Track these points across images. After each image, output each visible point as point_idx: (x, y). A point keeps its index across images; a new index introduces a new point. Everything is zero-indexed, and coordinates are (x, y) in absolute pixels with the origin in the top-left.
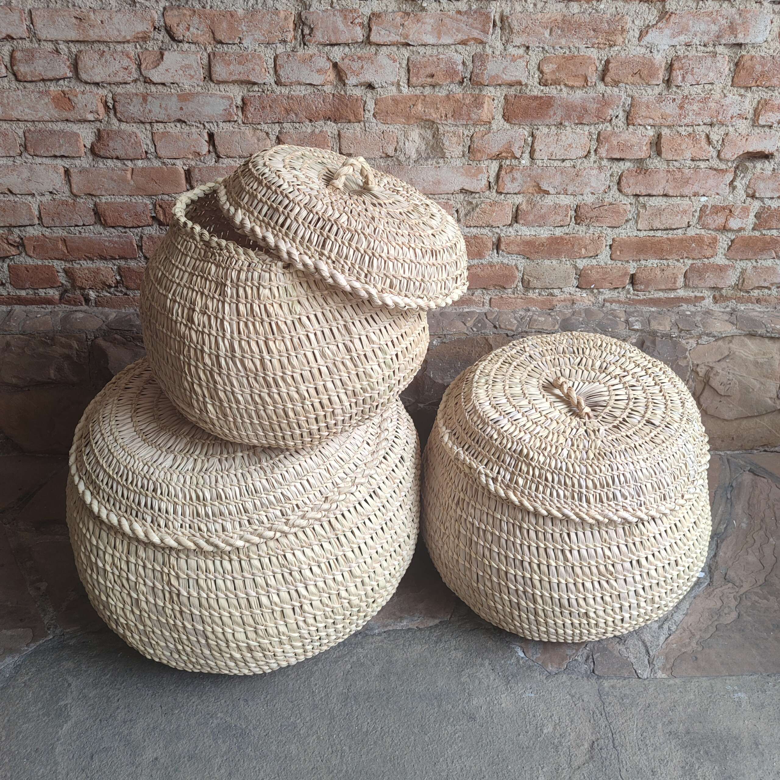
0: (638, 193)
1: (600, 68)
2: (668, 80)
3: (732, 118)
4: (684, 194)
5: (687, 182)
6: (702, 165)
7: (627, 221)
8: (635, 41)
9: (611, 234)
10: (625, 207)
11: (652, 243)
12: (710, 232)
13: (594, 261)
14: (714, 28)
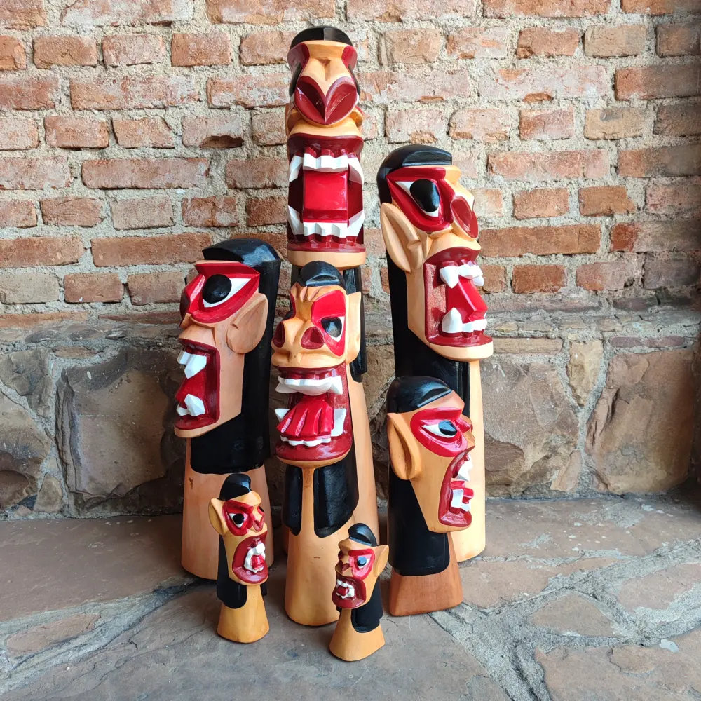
0: (104, 185)
1: (29, 50)
2: (103, 61)
3: (182, 99)
4: (155, 185)
5: (155, 172)
6: (169, 153)
7: (102, 220)
8: (57, 22)
9: (86, 236)
10: (93, 201)
11: (136, 244)
12: (198, 229)
13: (77, 268)
14: (137, 7)
